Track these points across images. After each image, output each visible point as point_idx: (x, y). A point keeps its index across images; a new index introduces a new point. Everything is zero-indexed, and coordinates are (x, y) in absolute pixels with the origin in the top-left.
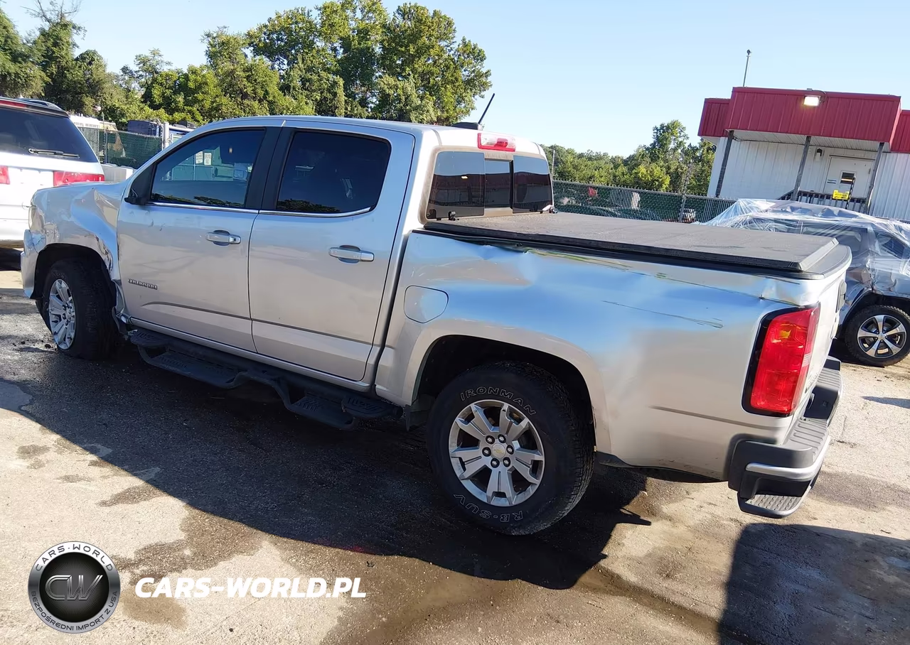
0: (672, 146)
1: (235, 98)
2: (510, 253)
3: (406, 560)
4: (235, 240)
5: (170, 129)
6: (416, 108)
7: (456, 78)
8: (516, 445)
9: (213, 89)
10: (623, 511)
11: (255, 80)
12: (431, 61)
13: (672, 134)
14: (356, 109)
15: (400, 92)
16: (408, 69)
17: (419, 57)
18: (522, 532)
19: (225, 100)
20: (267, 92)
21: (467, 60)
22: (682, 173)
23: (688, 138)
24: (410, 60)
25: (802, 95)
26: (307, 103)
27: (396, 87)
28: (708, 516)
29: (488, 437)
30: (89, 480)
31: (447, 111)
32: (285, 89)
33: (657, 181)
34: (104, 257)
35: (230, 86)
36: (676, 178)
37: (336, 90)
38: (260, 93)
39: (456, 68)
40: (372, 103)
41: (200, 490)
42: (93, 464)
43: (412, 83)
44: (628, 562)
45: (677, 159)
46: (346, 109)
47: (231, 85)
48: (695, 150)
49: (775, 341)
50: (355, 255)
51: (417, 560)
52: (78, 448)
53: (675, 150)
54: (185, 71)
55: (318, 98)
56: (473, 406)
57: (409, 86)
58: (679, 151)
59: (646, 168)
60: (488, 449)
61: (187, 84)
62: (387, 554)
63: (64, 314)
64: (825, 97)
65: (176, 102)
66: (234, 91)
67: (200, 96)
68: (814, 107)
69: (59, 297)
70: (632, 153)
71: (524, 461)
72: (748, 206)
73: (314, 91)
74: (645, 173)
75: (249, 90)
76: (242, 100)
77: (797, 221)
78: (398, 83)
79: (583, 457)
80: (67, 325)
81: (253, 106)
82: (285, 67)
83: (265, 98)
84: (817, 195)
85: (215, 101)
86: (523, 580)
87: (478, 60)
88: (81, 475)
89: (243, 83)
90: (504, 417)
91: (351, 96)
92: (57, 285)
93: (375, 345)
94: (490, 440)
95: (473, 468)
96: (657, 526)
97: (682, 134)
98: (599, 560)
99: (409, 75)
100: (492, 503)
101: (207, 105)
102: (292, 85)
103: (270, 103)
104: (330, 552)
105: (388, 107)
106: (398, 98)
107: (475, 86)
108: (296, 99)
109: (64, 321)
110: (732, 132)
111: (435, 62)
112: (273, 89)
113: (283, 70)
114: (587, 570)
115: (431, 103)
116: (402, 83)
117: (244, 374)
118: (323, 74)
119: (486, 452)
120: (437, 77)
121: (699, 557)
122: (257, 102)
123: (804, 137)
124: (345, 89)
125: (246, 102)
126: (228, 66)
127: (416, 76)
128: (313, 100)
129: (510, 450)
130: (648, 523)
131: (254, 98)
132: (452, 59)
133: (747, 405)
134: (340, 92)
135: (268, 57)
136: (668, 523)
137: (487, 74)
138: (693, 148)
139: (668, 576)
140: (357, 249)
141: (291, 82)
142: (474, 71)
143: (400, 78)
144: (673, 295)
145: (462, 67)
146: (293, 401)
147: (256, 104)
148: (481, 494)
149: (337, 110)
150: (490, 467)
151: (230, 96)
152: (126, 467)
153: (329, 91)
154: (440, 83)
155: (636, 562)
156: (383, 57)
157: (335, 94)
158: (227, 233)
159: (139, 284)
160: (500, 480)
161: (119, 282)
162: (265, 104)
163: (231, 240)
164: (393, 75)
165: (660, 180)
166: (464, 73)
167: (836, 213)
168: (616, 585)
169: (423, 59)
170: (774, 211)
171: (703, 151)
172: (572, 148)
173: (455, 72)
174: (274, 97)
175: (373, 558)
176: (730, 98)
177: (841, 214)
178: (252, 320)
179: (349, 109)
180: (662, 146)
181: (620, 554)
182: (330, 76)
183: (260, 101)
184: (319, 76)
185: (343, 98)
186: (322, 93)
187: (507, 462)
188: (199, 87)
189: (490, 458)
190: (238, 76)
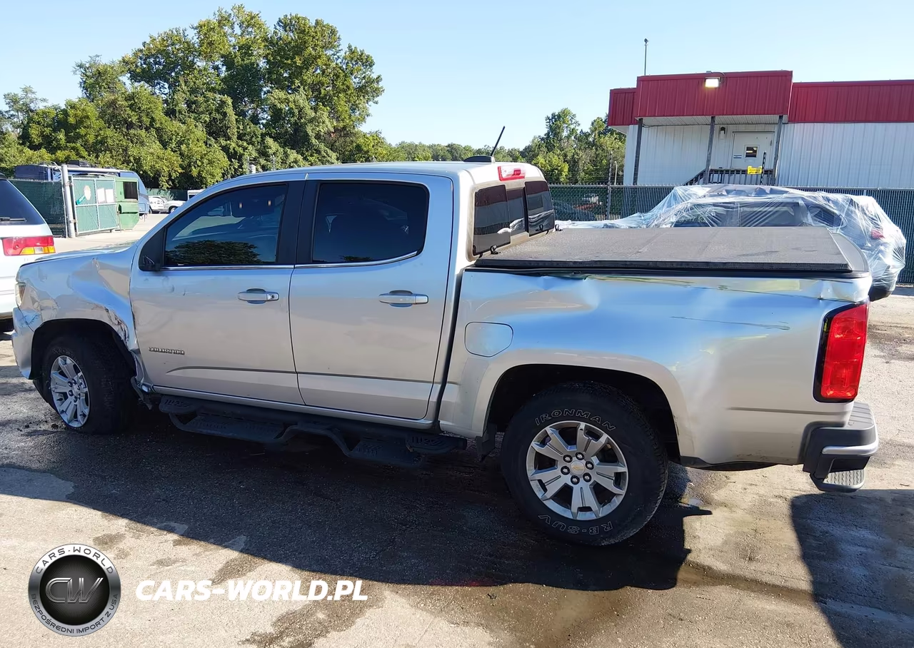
0: (565, 134)
1: (120, 128)
2: (570, 281)
3: (521, 587)
4: (273, 297)
5: (69, 171)
6: (311, 121)
7: (347, 86)
8: (595, 460)
9: (95, 123)
10: (682, 505)
11: (139, 108)
12: (318, 71)
13: (564, 122)
14: (248, 127)
15: (292, 105)
16: (297, 81)
17: (307, 69)
18: (612, 541)
19: (109, 132)
20: (153, 120)
21: (356, 67)
22: (578, 159)
23: (579, 125)
24: (297, 72)
25: (702, 78)
26: (196, 126)
27: (287, 101)
28: (755, 496)
29: (564, 457)
30: (184, 561)
31: (343, 120)
32: (171, 113)
33: (557, 169)
34: (116, 328)
35: (111, 116)
36: (573, 164)
37: (226, 109)
38: (146, 120)
39: (346, 76)
40: (264, 119)
41: (296, 551)
42: (176, 543)
43: (303, 95)
44: (711, 552)
45: (571, 147)
46: (238, 128)
47: (114, 116)
48: (587, 135)
49: (838, 336)
50: (407, 299)
51: (530, 584)
52: (152, 529)
53: (568, 137)
54: (63, 107)
55: (208, 120)
56: (548, 429)
57: (301, 98)
58: (573, 137)
59: (545, 157)
60: (566, 467)
61: (67, 119)
62: (502, 584)
63: (71, 391)
64: (725, 78)
65: (58, 141)
66: (117, 122)
67: (82, 131)
68: (716, 88)
69: (62, 374)
70: (527, 145)
71: (605, 475)
72: (686, 194)
73: (202, 113)
74: (544, 163)
75: (134, 119)
76: (128, 130)
77: (733, 203)
78: (289, 96)
79: (663, 463)
80: (75, 402)
81: (140, 135)
82: (167, 91)
83: (151, 125)
84: (727, 171)
85: (100, 134)
86: (631, 586)
87: (366, 66)
88: (173, 557)
89: (127, 113)
90: (581, 436)
91: (241, 114)
92: (60, 362)
93: (437, 383)
94: (567, 459)
95: (553, 489)
96: (718, 513)
97: (573, 121)
98: (686, 556)
99: (299, 87)
100: (578, 519)
101: (91, 139)
102: (177, 109)
103: (158, 130)
104: (451, 591)
105: (282, 122)
106: (291, 112)
107: (367, 93)
108: (184, 123)
109: (71, 399)
110: (641, 120)
111: (323, 72)
112: (159, 115)
113: (165, 94)
114: (679, 566)
115: (326, 114)
116: (293, 96)
117: (295, 427)
118: (210, 94)
119: (565, 470)
120: (327, 87)
121: (768, 536)
122: (144, 130)
123: (709, 118)
124: (235, 108)
125: (132, 131)
126: (108, 97)
127: (306, 88)
128: (201, 122)
129: (589, 466)
130: (709, 513)
131: (140, 127)
132: (340, 68)
133: (818, 396)
134: (230, 111)
135: (147, 82)
136: (725, 509)
137: (378, 79)
138: (585, 134)
139: (750, 559)
140: (409, 293)
141: (176, 106)
142: (364, 77)
143: (290, 91)
144: (740, 305)
145: (352, 74)
146: (351, 447)
147: (143, 133)
148: (565, 511)
149: (228, 131)
150: (571, 484)
151: (115, 128)
152: (212, 540)
153: (217, 111)
154: (332, 93)
155: (719, 552)
156: (270, 72)
157: (225, 114)
158: (262, 291)
159: (162, 352)
160: (583, 495)
161: (138, 352)
162: (153, 132)
163: (269, 297)
164: (282, 89)
165: (559, 168)
166: (354, 80)
167: (768, 191)
168: (710, 577)
169: (311, 70)
170: (711, 196)
171: (595, 136)
172: (469, 145)
173: (345, 80)
174: (161, 123)
175: (492, 590)
176: (635, 87)
177: (772, 192)
178: (297, 373)
179: (241, 127)
180: (556, 134)
181: (700, 547)
182: (218, 96)
183: (147, 129)
184: (204, 97)
185: (234, 118)
186: (210, 114)
187: (587, 478)
188: (80, 122)
189: (569, 476)
190: (121, 106)
